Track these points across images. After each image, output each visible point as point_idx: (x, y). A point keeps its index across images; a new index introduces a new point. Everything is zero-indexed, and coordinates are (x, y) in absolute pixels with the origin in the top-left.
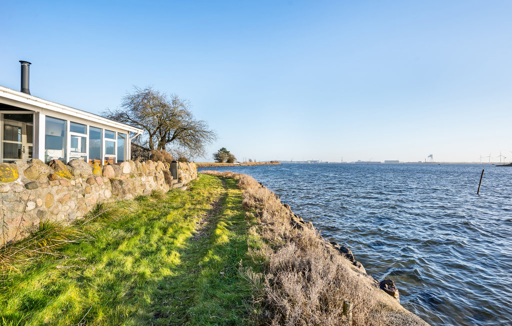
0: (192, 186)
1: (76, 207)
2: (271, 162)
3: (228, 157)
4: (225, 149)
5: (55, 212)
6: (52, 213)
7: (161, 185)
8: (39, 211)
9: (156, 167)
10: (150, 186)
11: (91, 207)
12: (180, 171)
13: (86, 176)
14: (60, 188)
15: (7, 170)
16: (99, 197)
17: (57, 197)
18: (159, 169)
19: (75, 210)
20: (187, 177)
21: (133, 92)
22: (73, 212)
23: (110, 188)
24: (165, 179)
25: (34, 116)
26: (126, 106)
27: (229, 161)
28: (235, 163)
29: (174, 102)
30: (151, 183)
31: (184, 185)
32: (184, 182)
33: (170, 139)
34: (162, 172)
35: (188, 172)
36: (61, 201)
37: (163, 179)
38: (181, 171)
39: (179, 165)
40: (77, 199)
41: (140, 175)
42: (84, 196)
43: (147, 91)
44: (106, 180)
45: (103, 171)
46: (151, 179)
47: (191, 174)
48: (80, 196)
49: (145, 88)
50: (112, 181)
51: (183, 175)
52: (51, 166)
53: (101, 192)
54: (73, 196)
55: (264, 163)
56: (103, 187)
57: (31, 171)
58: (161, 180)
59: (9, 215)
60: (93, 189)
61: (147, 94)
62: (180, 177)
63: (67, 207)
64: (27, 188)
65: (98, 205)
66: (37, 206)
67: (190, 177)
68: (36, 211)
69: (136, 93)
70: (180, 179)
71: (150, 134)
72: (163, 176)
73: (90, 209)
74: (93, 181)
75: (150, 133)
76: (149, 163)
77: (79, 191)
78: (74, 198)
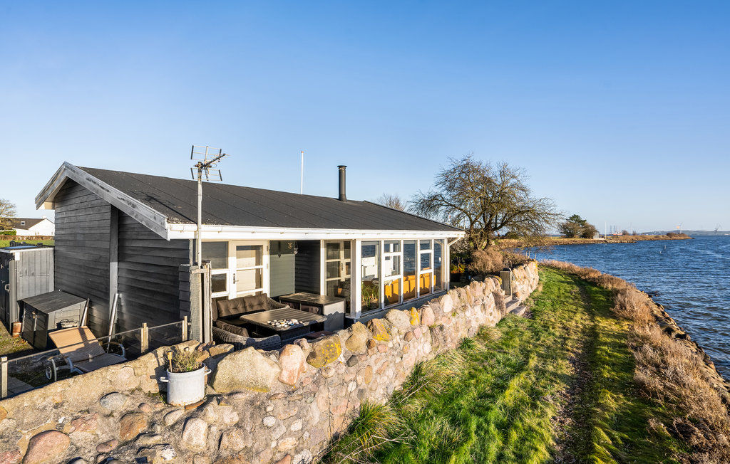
0: (534, 307)
1: (395, 375)
2: (669, 234)
3: (584, 229)
4: (578, 217)
5: (374, 388)
6: (371, 389)
7: (491, 314)
8: (359, 390)
9: (484, 290)
10: (477, 320)
11: (410, 370)
12: (514, 283)
13: (403, 332)
14: (378, 357)
15: (331, 348)
16: (418, 355)
17: (375, 369)
18: (487, 292)
19: (393, 380)
20: (525, 290)
21: (448, 167)
22: (391, 383)
23: (429, 339)
24: (496, 304)
25: (351, 243)
26: (440, 185)
27: (585, 236)
28: (596, 238)
29: (503, 174)
30: (477, 316)
31: (521, 304)
32: (521, 298)
33: (499, 225)
34: (491, 295)
35: (526, 282)
36: (379, 372)
37: (493, 305)
38: (517, 283)
39: (514, 274)
40: (395, 364)
41: (464, 308)
42: (402, 358)
43: (465, 162)
44: (425, 329)
45: (421, 318)
46: (478, 309)
47: (531, 283)
48: (398, 360)
49: (462, 158)
50: (431, 329)
51: (519, 290)
52: (369, 328)
53: (420, 348)
54: (391, 362)
55: (652, 237)
56: (422, 341)
57: (351, 342)
58: (490, 306)
59: (333, 402)
60: (412, 346)
61: (465, 166)
62: (514, 292)
63: (386, 378)
64: (349, 366)
65: (416, 366)
66: (357, 386)
67: (530, 288)
68: (357, 391)
69: (452, 167)
70: (515, 295)
71: (471, 220)
72: (493, 300)
73: (408, 373)
74: (411, 336)
75: (470, 218)
76: (474, 286)
77: (396, 353)
78: (392, 365)
